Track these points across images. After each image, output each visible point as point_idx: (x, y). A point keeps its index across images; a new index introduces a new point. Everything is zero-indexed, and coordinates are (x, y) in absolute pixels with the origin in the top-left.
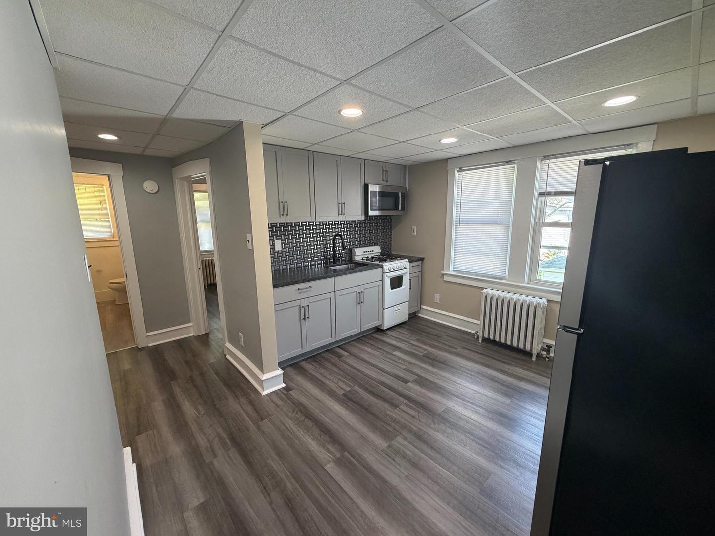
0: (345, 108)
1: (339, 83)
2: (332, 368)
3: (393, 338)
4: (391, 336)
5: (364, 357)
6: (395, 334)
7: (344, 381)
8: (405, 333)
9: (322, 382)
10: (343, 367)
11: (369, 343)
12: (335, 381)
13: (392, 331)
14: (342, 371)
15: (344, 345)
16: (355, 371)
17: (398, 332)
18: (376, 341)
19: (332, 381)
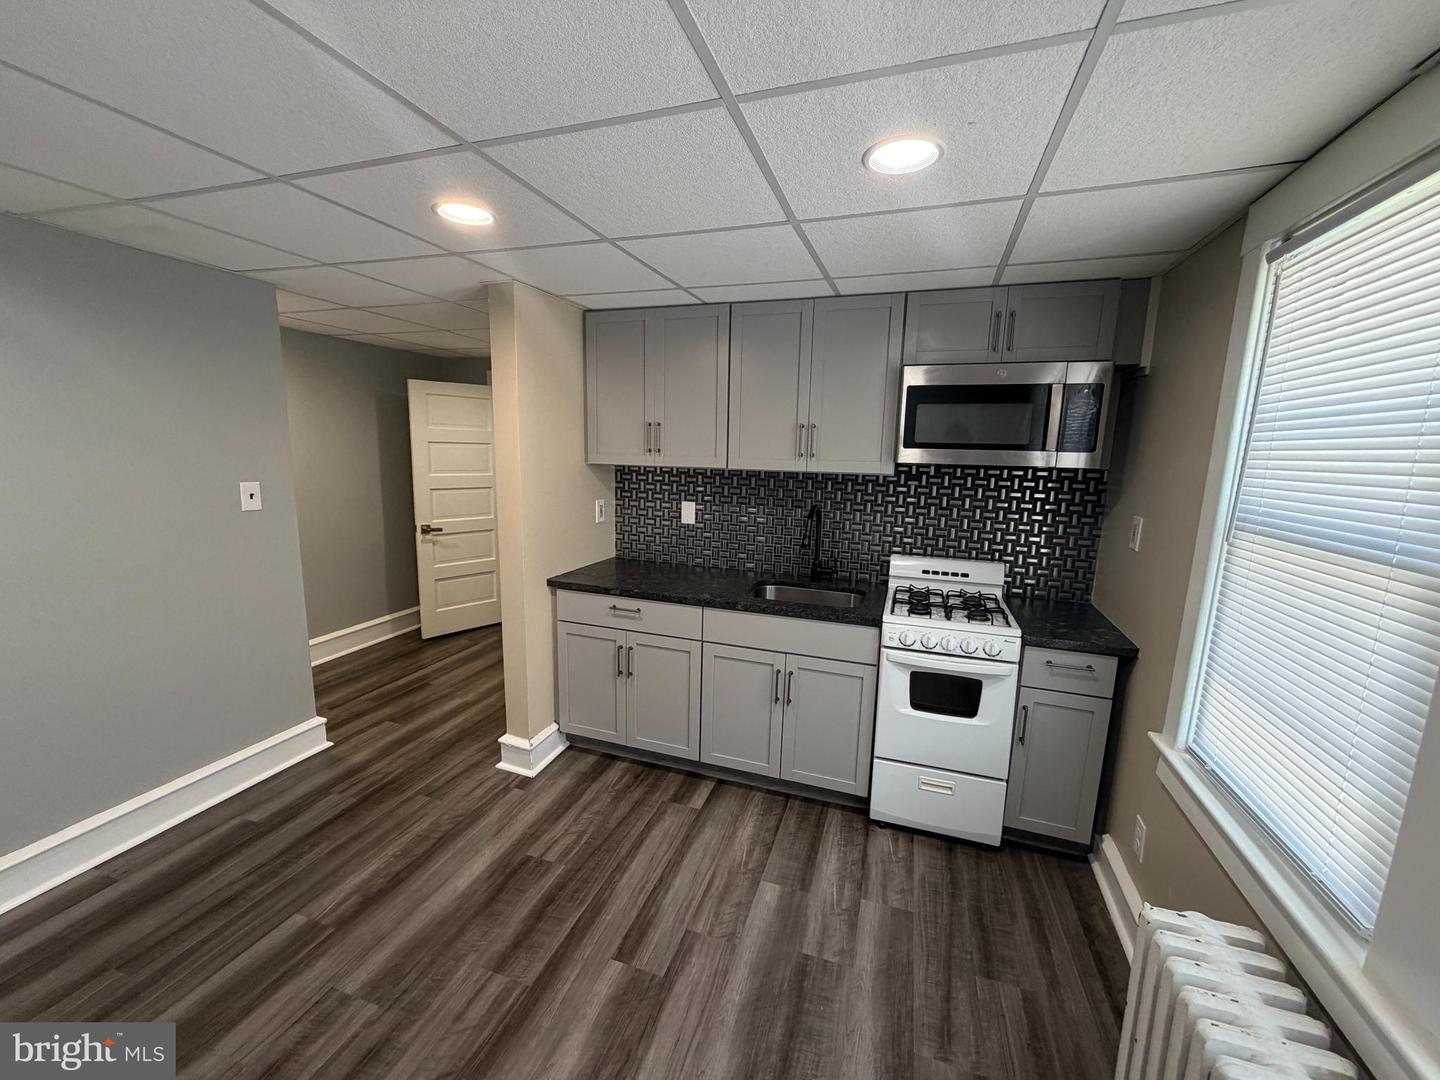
0: (444, 203)
1: (453, 143)
2: (624, 807)
3: (857, 855)
4: (865, 847)
5: (702, 836)
6: (886, 850)
7: (576, 842)
8: (910, 871)
9: (564, 813)
10: (638, 820)
11: (780, 821)
12: (573, 829)
13: (896, 841)
14: (619, 825)
15: (734, 788)
16: (627, 845)
17: (904, 853)
18: (800, 829)
19: (570, 826)
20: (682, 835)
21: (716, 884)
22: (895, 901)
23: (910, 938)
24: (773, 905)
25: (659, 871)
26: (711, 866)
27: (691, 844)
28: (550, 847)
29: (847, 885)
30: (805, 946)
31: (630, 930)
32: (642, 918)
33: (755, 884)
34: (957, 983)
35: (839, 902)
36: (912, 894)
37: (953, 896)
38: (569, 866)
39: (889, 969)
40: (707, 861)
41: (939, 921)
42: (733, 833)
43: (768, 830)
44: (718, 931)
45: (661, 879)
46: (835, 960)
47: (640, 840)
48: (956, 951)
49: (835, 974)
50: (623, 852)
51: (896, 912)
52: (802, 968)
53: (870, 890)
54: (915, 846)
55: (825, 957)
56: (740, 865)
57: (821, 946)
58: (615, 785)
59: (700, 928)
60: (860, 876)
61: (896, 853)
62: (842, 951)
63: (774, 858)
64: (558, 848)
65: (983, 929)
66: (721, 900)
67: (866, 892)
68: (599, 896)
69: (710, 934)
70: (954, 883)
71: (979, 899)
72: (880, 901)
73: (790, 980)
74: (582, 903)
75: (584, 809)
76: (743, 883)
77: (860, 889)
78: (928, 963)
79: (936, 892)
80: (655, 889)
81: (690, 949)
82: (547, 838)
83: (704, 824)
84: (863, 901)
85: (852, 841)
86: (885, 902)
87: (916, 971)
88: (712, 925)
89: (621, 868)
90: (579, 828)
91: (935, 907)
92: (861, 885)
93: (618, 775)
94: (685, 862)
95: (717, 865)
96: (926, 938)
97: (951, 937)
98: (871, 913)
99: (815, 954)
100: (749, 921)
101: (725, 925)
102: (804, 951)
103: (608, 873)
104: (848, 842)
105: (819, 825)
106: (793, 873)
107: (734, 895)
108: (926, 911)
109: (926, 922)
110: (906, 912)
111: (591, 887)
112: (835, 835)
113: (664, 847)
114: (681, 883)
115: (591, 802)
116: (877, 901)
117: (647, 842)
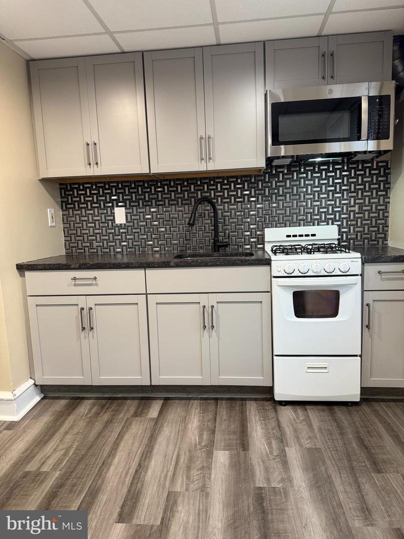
2: (98, 426)
3: (273, 423)
4: (278, 418)
5: (163, 433)
6: (291, 417)
7: (65, 455)
8: (310, 426)
9: (49, 439)
10: (112, 432)
11: (216, 414)
12: (61, 447)
13: (295, 411)
14: (97, 438)
15: (177, 401)
16: (107, 449)
17: (304, 417)
18: (230, 417)
19: (58, 446)
20: (148, 435)
21: (182, 460)
22: (307, 444)
23: (324, 463)
24: (227, 463)
25: (137, 460)
26: (174, 450)
27: (156, 440)
28: (45, 462)
29: (274, 442)
30: (257, 482)
31: (125, 501)
32: (132, 492)
33: (210, 454)
34: (362, 480)
35: (271, 453)
36: (316, 438)
37: (342, 434)
38: (63, 471)
39: (316, 483)
40: (171, 447)
41: (339, 449)
42: (185, 427)
43: (209, 421)
44: (192, 487)
45: (140, 465)
46: (280, 485)
47: (116, 445)
48: (355, 463)
49: (283, 494)
50: (105, 454)
51: (309, 450)
52: (260, 496)
53: (289, 441)
54: (309, 411)
55: (273, 485)
56: (196, 445)
57: (268, 480)
58: (87, 414)
59: (178, 487)
60: (280, 435)
61: (298, 418)
62: (283, 480)
63: (218, 436)
64: (51, 462)
65: (366, 448)
66: (189, 468)
67: (287, 443)
68: (94, 484)
69: (187, 490)
70: (340, 427)
71: (358, 432)
72: (298, 446)
73: (254, 505)
74: (81, 492)
75: (66, 433)
76: (200, 455)
77: (282, 442)
78: (340, 473)
79: (331, 434)
80: (136, 472)
81: (175, 502)
82: (39, 457)
83: (162, 426)
84: (286, 448)
85: (268, 417)
86: (301, 446)
87: (334, 480)
88: (187, 484)
89: (106, 464)
90: (65, 446)
91: (333, 442)
92: (282, 440)
93: (88, 407)
94: (155, 451)
95: (180, 449)
96: (334, 460)
97: (348, 455)
98: (294, 454)
99: (265, 485)
100: (213, 476)
101: (196, 483)
102: (258, 485)
103: (97, 469)
104: (265, 418)
105: (243, 412)
106: (235, 441)
107: (197, 463)
108: (328, 445)
109: (330, 451)
110: (316, 449)
111: (86, 481)
112: (256, 415)
113: (136, 445)
114: (155, 464)
115: (72, 427)
116: (296, 446)
117: (122, 444)
